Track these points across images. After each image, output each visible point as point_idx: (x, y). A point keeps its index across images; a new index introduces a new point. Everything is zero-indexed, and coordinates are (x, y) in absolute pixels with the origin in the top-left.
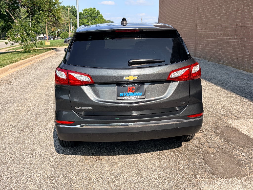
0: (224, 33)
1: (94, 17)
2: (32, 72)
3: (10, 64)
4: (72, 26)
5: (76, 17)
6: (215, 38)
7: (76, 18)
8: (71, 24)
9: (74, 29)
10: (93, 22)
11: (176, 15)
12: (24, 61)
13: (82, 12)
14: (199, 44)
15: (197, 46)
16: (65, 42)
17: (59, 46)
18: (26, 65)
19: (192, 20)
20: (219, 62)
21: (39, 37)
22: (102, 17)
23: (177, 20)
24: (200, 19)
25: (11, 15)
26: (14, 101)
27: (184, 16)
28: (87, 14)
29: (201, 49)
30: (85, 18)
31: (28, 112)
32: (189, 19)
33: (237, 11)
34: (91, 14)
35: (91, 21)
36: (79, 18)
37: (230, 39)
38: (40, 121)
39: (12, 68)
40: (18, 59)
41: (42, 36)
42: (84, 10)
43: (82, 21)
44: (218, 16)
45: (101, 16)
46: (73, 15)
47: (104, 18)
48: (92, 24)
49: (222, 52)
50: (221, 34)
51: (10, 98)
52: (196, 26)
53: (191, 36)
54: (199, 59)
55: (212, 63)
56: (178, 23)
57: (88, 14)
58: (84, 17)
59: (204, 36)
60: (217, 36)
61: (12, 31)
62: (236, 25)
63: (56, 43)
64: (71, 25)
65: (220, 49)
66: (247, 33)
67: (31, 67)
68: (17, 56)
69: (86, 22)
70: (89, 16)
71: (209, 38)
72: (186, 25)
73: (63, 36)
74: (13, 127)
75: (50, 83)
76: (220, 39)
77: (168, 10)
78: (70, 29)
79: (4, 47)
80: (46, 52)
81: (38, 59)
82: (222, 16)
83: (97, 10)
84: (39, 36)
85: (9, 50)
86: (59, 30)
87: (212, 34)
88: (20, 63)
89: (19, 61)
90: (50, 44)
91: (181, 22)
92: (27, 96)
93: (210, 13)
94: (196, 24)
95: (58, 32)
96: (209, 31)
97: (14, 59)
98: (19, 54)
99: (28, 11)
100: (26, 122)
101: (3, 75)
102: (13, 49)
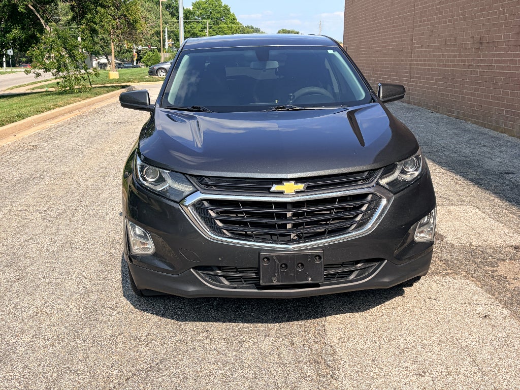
0: (460, 56)
1: (217, 18)
2: (78, 130)
3: (36, 114)
4: (169, 38)
5: (178, 18)
6: (444, 65)
7: (178, 22)
8: (166, 34)
9: (173, 44)
10: (214, 31)
11: (376, 16)
12: (62, 110)
13: (191, 8)
14: (417, 78)
15: (413, 82)
16: (151, 72)
17: (138, 82)
18: (67, 118)
19: (405, 29)
20: (450, 112)
21: (97, 62)
22: (234, 19)
23: (377, 26)
24: (420, 26)
25: (39, 17)
26: (42, 177)
27: (391, 20)
28: (201, 13)
29: (419, 87)
30: (198, 22)
31: (67, 192)
32: (400, 26)
33: (482, 10)
34: (211, 13)
35: (210, 28)
36: (185, 22)
37: (470, 67)
38: (87, 206)
39: (39, 122)
40: (51, 105)
41: (103, 60)
42: (195, 5)
43: (191, 27)
44: (450, 21)
45: (231, 17)
46: (173, 15)
47: (238, 21)
48: (212, 34)
49: (456, 92)
50: (455, 56)
51: (35, 171)
52: (412, 40)
53: (402, 61)
54: (415, 107)
55: (438, 115)
56: (379, 33)
57: (204, 13)
58: (196, 19)
59: (425, 60)
60: (448, 61)
61: (38, 48)
62: (480, 39)
63: (133, 75)
64: (166, 37)
65: (453, 86)
66: (499, 56)
67: (76, 121)
68: (49, 101)
69: (199, 31)
70: (206, 17)
71: (435, 66)
72: (394, 37)
73: (148, 61)
74: (40, 213)
75: (112, 149)
76: (454, 66)
77: (361, 6)
78: (164, 45)
79: (23, 84)
80: (108, 92)
81: (92, 107)
82: (457, 20)
83: (223, 5)
84: (97, 60)
85: (33, 89)
86: (140, 48)
87: (439, 56)
88: (56, 112)
89: (54, 109)
90: (120, 77)
91: (384, 32)
92: (67, 169)
93: (436, 14)
94: (412, 36)
95: (138, 52)
96: (434, 51)
97: (43, 105)
98: (53, 97)
99: (72, 8)
100: (63, 207)
101: (21, 135)
102: (43, 87)
